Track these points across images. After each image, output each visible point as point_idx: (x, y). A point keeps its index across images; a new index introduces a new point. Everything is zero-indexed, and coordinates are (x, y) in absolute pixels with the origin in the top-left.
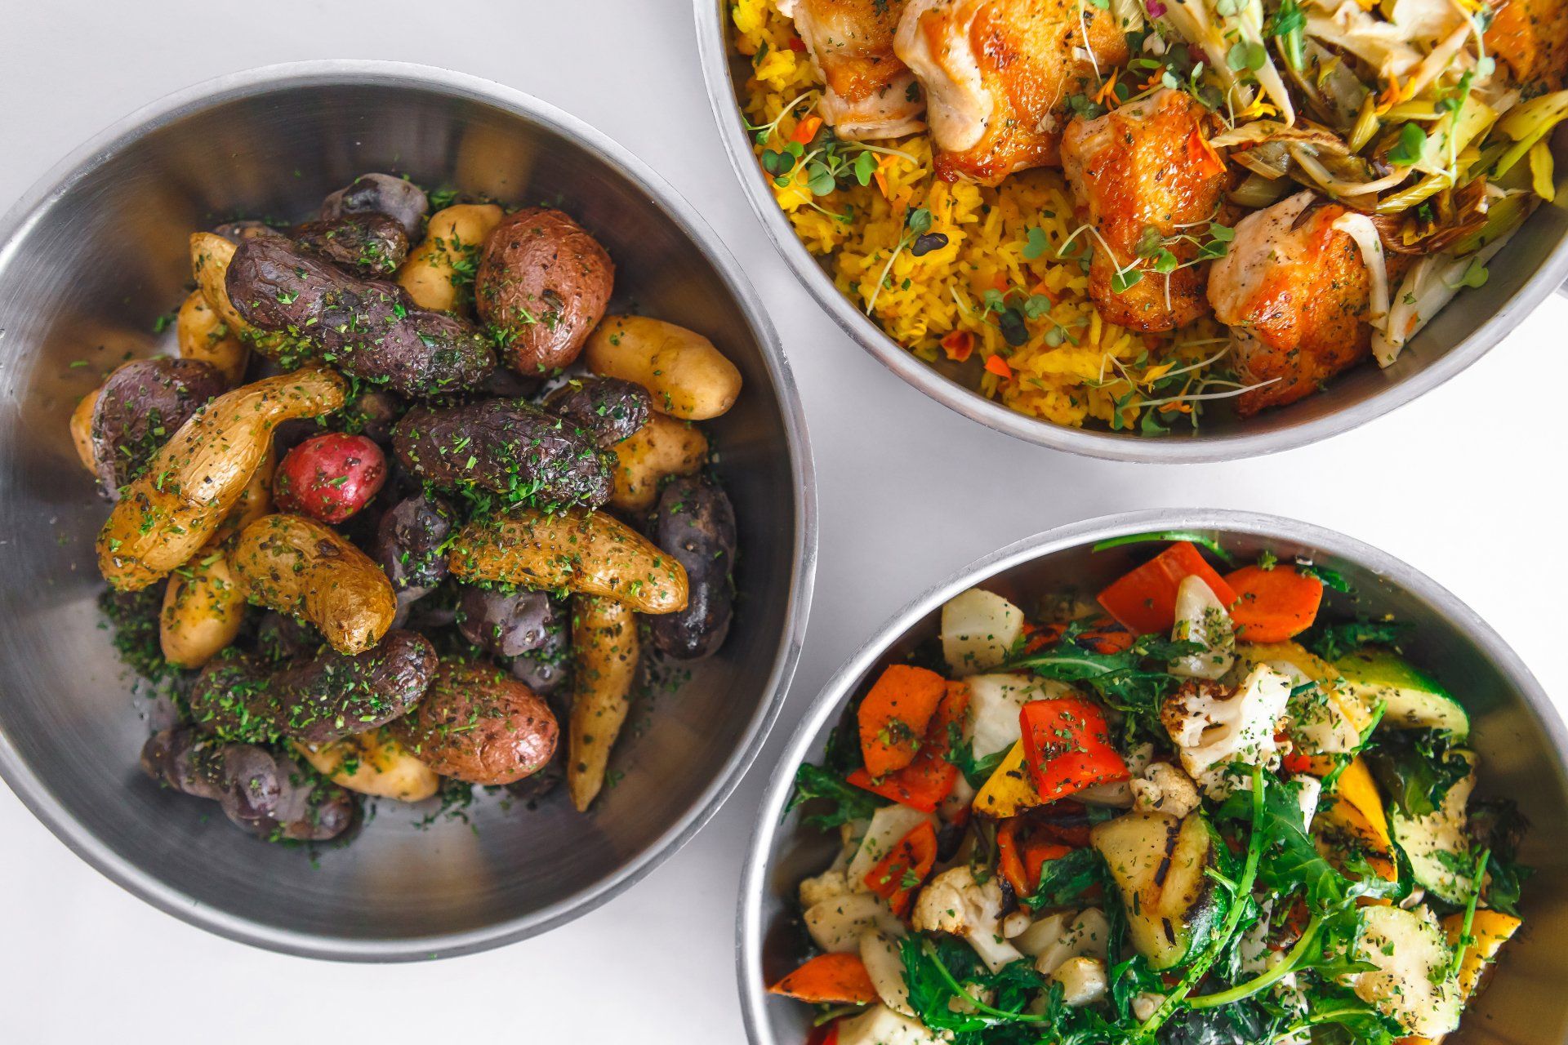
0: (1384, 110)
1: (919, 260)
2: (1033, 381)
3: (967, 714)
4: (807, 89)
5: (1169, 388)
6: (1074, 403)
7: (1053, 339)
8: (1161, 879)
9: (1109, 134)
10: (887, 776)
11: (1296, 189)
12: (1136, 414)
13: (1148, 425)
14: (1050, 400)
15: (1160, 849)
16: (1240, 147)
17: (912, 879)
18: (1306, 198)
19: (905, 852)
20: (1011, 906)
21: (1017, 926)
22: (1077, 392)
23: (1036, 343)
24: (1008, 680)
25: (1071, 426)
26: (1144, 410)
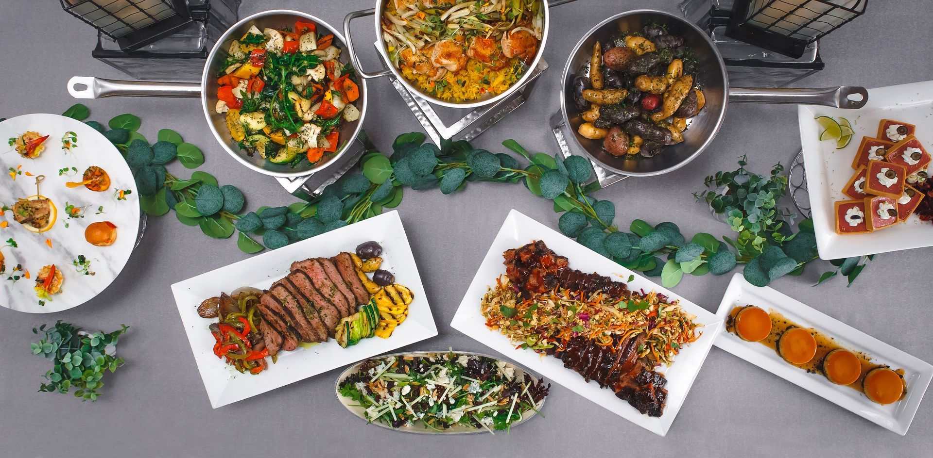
0: (503, 14)
1: (465, 87)
2: (496, 87)
3: (342, 100)
4: (428, 78)
5: (517, 69)
6: (505, 85)
7: (493, 79)
8: (300, 105)
9: (472, 51)
10: (344, 80)
11: (503, 32)
12: (515, 77)
13: (518, 77)
14: (501, 87)
15: (303, 108)
16: (490, 35)
17: (329, 71)
18: (505, 33)
19: (332, 73)
20: (313, 80)
21: (310, 78)
22: (504, 83)
23: (492, 82)
24: (341, 110)
25: (508, 89)
26: (516, 76)
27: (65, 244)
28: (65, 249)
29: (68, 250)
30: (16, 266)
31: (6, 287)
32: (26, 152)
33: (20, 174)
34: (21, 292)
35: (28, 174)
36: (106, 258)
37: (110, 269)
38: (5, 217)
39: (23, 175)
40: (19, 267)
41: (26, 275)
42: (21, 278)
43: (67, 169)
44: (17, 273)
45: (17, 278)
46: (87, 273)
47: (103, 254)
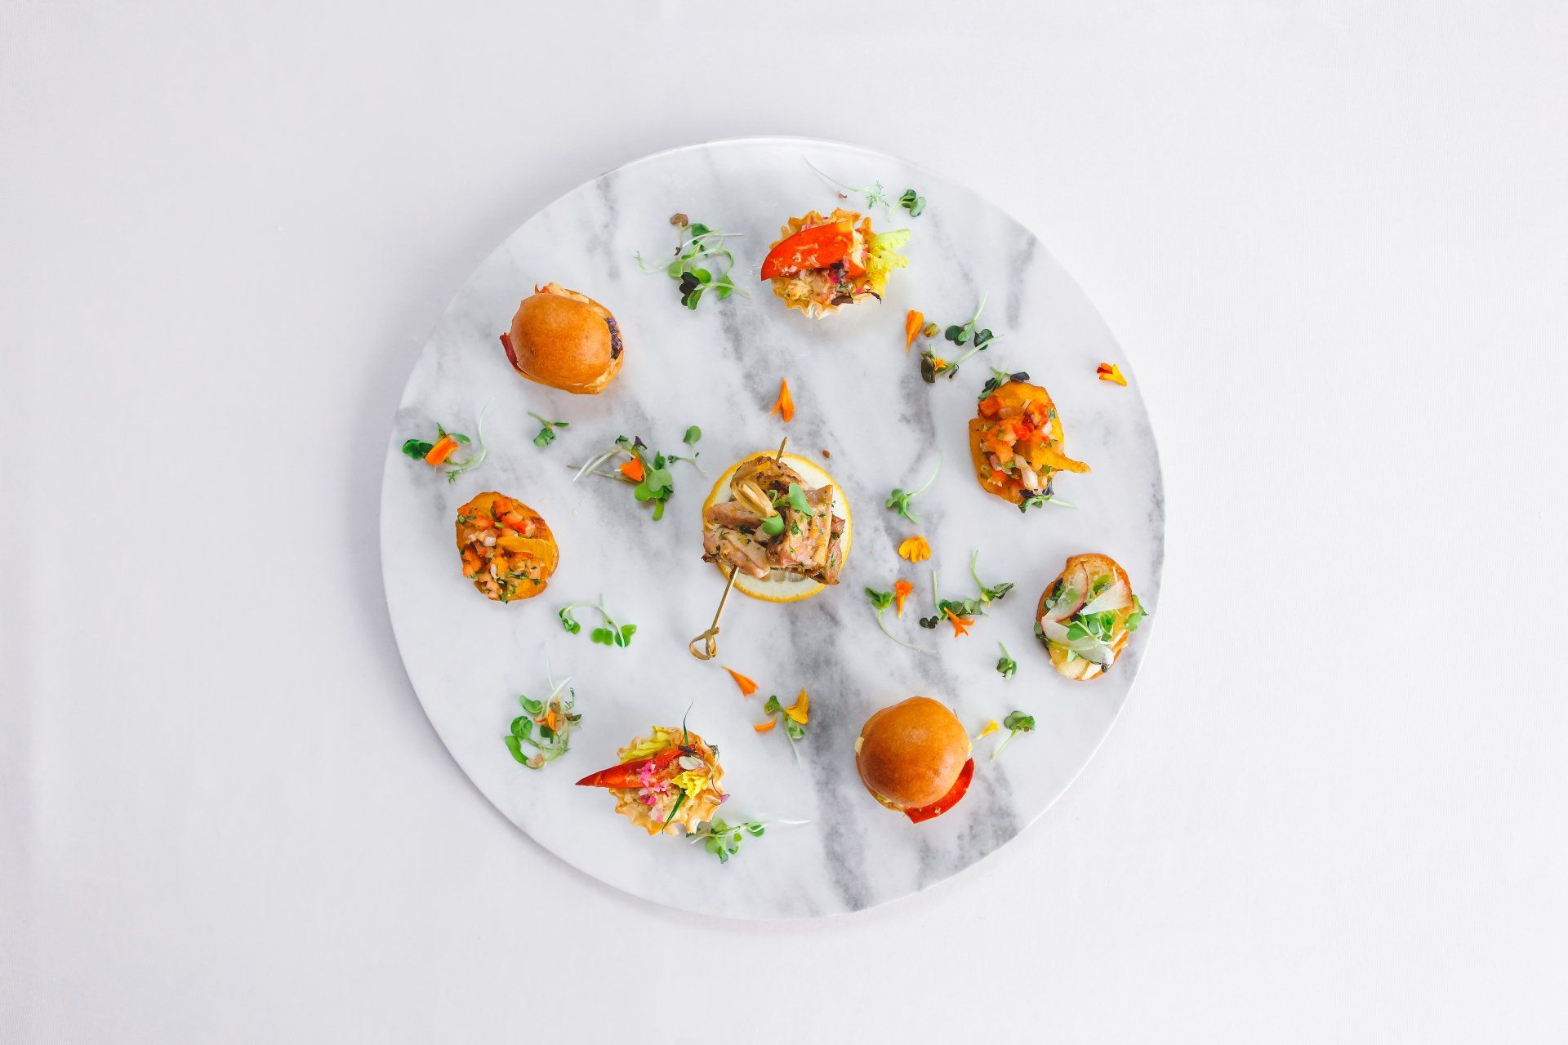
27: (732, 373)
28: (739, 355)
29: (729, 346)
30: (941, 381)
31: (1013, 318)
32: (684, 761)
33: (773, 699)
34: (967, 277)
35: (746, 687)
36: (609, 253)
37: (612, 208)
38: (900, 571)
39: (765, 689)
40: (928, 371)
41: (916, 329)
42: (943, 325)
43: (601, 636)
44: (943, 352)
45: (954, 334)
46: (701, 229)
47: (614, 274)
